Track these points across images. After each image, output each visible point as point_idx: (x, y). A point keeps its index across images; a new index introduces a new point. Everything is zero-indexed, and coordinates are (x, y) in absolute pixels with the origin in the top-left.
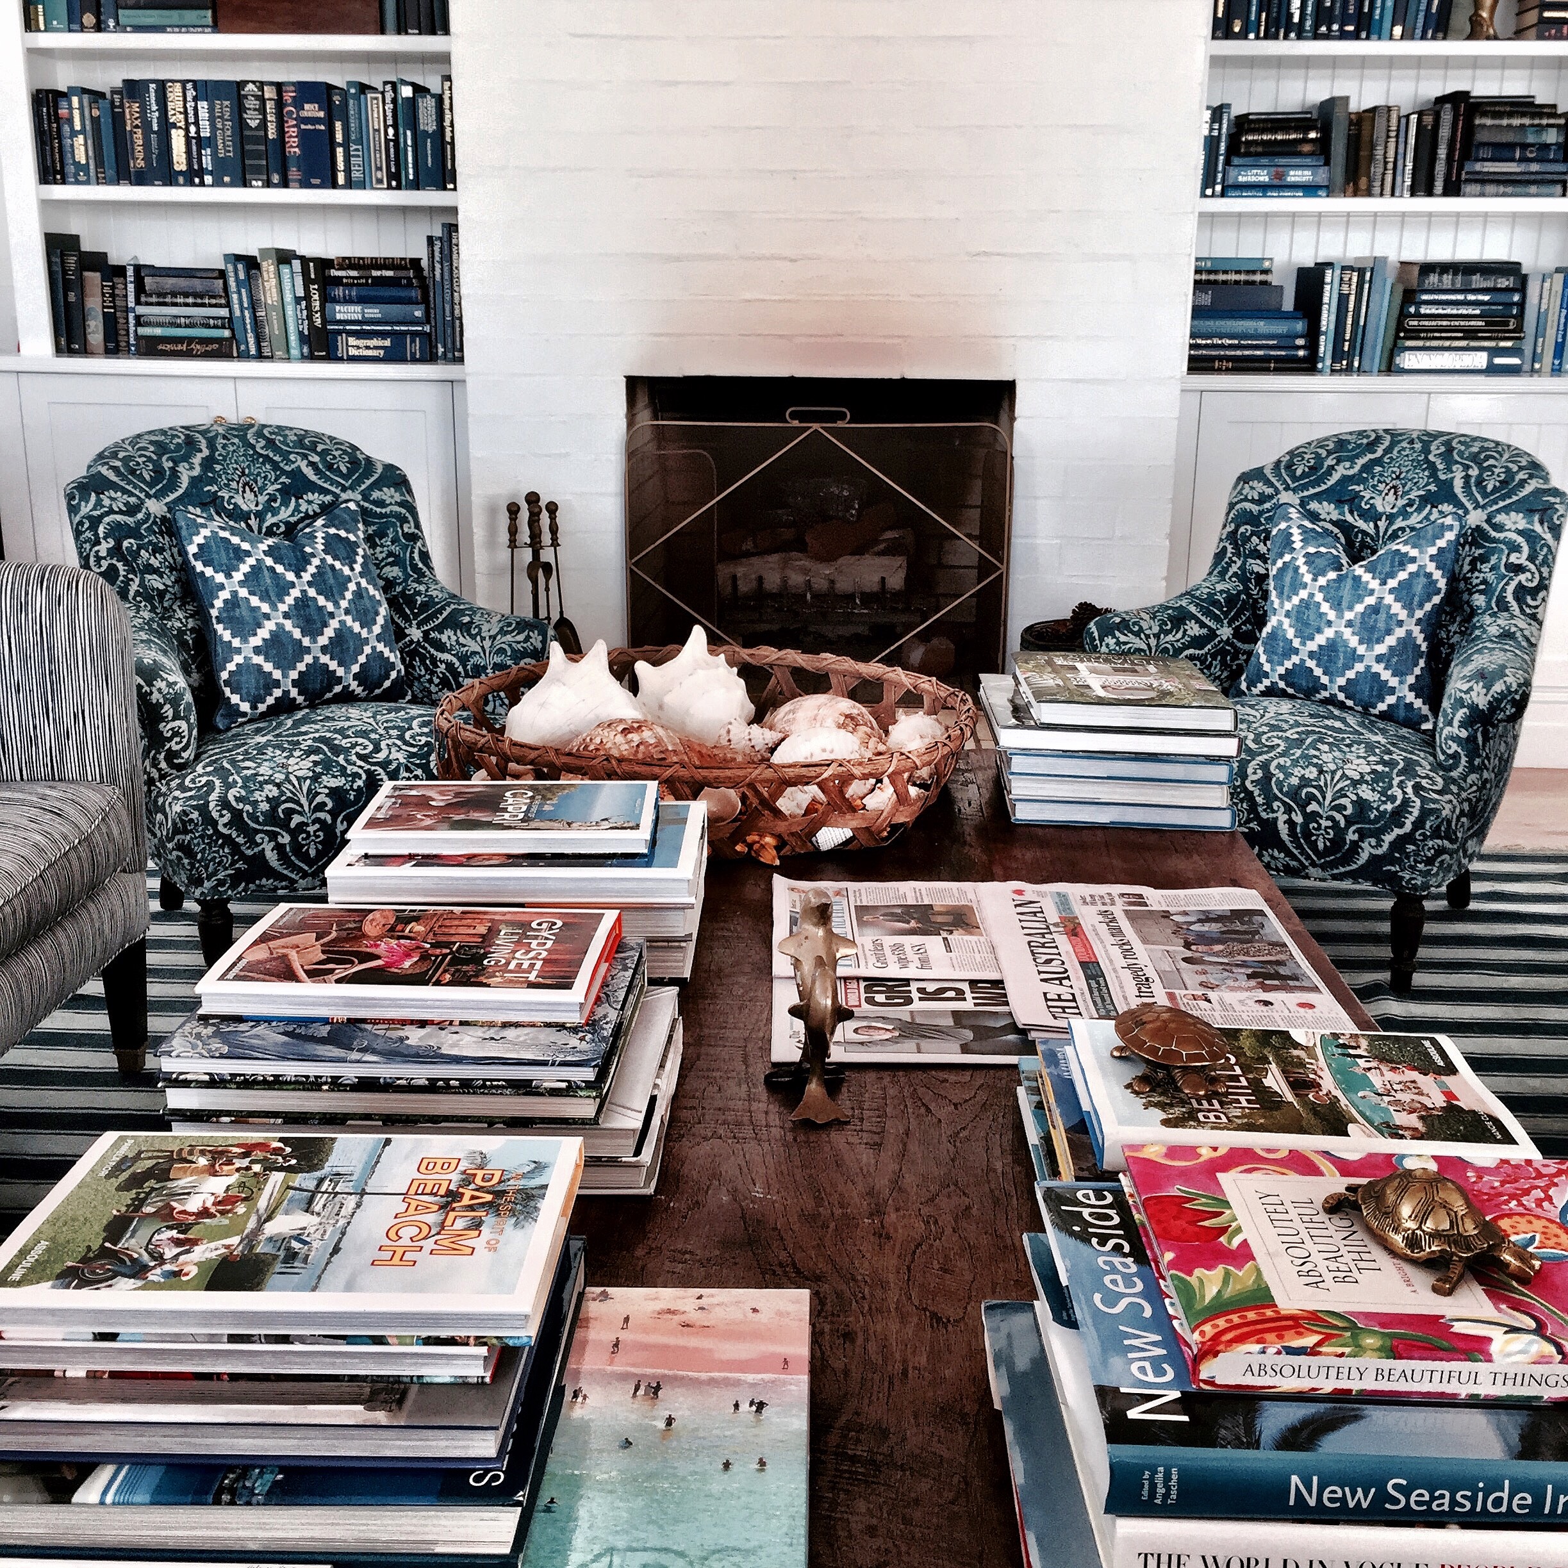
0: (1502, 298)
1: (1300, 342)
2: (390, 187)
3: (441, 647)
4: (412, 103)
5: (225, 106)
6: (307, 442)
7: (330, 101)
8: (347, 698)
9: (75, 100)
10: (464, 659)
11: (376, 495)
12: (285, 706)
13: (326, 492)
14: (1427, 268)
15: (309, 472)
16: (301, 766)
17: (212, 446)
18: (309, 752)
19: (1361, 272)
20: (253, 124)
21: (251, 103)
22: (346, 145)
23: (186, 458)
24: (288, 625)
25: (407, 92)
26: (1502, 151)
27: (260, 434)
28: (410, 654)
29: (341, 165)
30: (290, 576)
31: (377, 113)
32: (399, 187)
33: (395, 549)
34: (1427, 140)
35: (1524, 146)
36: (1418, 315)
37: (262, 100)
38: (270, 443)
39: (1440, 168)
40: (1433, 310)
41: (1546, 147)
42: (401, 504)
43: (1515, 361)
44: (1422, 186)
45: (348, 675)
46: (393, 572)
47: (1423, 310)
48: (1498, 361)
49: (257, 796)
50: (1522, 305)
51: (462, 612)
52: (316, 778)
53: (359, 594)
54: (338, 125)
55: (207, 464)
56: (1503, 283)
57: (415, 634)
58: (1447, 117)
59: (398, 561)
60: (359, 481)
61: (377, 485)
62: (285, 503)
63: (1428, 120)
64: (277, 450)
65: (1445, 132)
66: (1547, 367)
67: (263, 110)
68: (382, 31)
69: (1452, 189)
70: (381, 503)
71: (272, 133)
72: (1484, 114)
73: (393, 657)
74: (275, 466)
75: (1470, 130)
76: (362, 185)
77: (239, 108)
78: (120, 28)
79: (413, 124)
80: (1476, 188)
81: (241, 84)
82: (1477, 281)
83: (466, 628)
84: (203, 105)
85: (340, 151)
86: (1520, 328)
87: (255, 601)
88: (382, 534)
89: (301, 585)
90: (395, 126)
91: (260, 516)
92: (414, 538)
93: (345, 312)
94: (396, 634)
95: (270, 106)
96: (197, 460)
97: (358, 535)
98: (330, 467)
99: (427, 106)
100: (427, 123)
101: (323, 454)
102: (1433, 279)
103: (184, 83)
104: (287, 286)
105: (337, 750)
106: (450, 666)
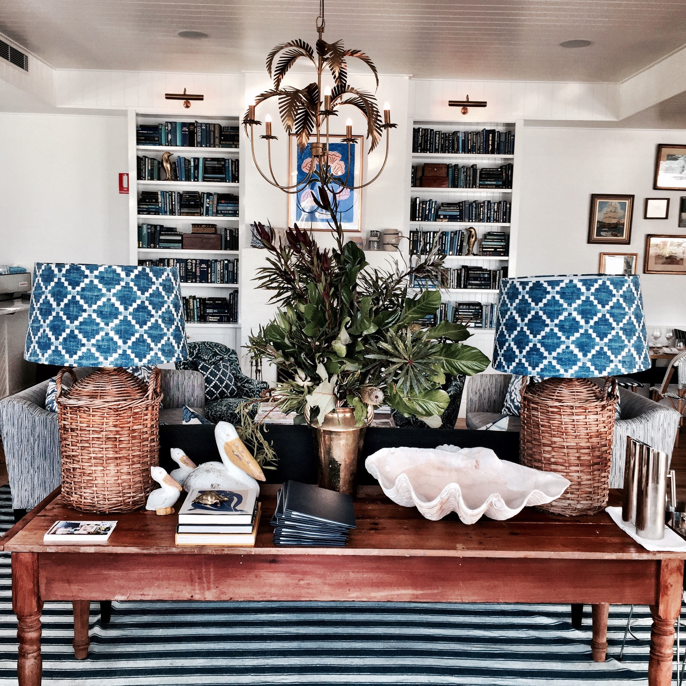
0: (477, 311)
1: (432, 320)
2: (221, 283)
3: (245, 387)
4: (227, 264)
5: (183, 265)
6: (217, 345)
7: (208, 264)
8: (227, 397)
9: (148, 263)
10: (250, 389)
11: (231, 356)
12: (217, 398)
13: (221, 355)
14: (460, 304)
15: (218, 351)
16: (224, 409)
17: (199, 346)
18: (225, 406)
19: (445, 305)
20: (189, 268)
21: (189, 264)
22: (211, 273)
23: (195, 349)
24: (217, 382)
25: (226, 262)
26: (475, 279)
27: (207, 344)
28: (238, 388)
29: (209, 278)
30: (217, 373)
31: (219, 267)
32: (223, 283)
33: (235, 367)
34: (459, 276)
35: (480, 278)
36: (458, 314)
37: (192, 263)
38: (210, 346)
39: (462, 282)
40: (461, 313)
41: (485, 278)
42: (236, 358)
43: (480, 325)
44: (459, 286)
45: (227, 392)
46: (234, 372)
47: (460, 313)
48: (477, 325)
49: (217, 414)
50: (482, 313)
51: (249, 380)
52: (227, 411)
53: (230, 376)
54: (209, 269)
55: (199, 350)
56: (477, 308)
57: (239, 384)
58: (463, 271)
59: (235, 370)
60: (227, 353)
61: (231, 354)
62: (213, 358)
63: (459, 271)
64: (211, 347)
65: (463, 274)
66: (488, 326)
67: (192, 265)
68: (221, 250)
69: (465, 287)
70: (232, 358)
71: (194, 270)
72: (471, 271)
73: (235, 389)
74: (211, 350)
75: (468, 274)
76: (214, 282)
77: (186, 265)
78: (160, 248)
79: (227, 269)
80: (470, 287)
81: (187, 260)
82: (471, 307)
83: (250, 383)
84: (178, 264)
85: (209, 275)
86: (481, 317)
87: (211, 377)
88: (232, 364)
89: (219, 374)
90: (223, 269)
91: (208, 360)
92: (238, 365)
93: (209, 311)
94: (235, 385)
95: (194, 264)
96: (197, 349)
97: (228, 365)
98: (221, 350)
99: (231, 265)
100: (230, 269)
101: (220, 348)
102: (461, 307)
103: (174, 259)
104: (195, 305)
105: (230, 406)
106: (247, 391)
